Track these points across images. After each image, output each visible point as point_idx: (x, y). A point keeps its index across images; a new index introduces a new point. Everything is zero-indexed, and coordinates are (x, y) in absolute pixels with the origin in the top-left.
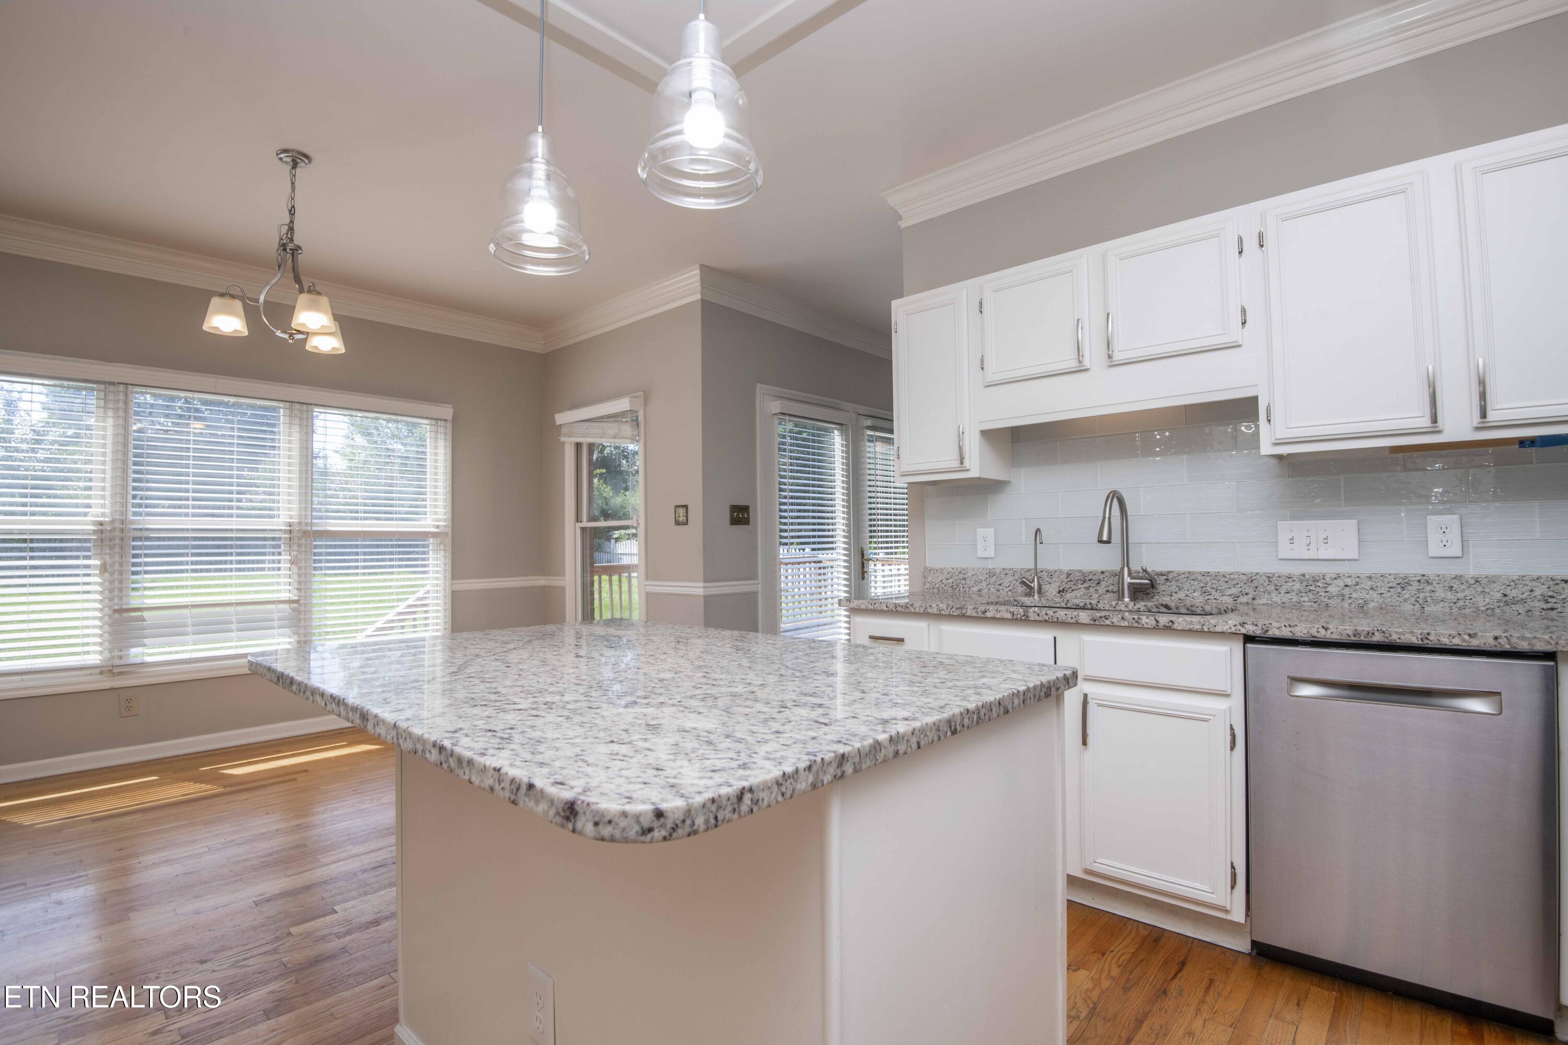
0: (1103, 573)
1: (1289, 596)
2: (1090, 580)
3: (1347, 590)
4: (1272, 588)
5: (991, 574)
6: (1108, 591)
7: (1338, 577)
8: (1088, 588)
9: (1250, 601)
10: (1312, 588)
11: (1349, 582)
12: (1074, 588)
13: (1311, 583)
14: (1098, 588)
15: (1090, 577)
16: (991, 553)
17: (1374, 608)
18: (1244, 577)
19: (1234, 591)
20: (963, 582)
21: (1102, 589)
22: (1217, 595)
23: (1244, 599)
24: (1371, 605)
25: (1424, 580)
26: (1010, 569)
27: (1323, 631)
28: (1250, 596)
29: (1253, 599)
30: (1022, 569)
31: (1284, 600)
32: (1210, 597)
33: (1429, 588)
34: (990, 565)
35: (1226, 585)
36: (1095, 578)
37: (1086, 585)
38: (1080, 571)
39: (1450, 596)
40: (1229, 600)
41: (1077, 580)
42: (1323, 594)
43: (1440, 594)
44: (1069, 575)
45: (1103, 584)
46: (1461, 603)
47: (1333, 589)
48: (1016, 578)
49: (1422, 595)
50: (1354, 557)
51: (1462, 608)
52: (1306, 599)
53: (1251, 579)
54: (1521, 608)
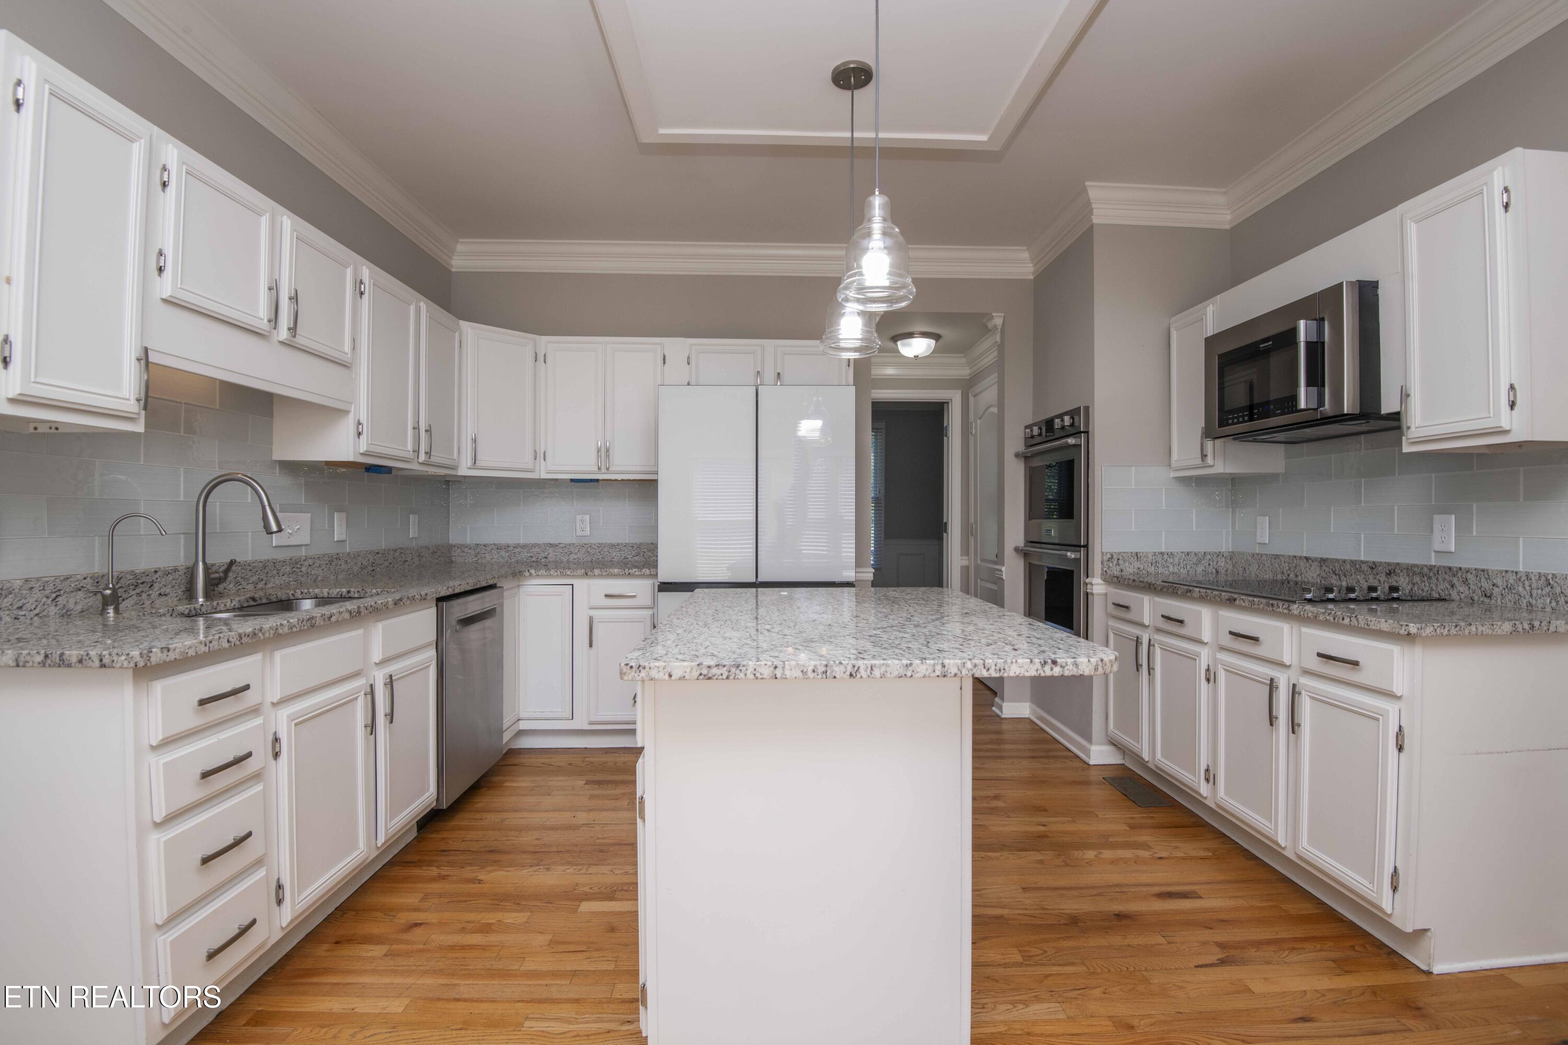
1: (284, 578)
2: (142, 583)
6: (160, 594)
8: (139, 595)
10: (295, 569)
13: (295, 563)
14: (151, 592)
15: (143, 579)
19: (254, 579)
21: (154, 593)
22: (244, 583)
24: (320, 578)
25: (337, 557)
28: (264, 582)
29: (266, 584)
31: (282, 581)
32: (240, 587)
35: (250, 574)
36: (148, 579)
37: (138, 591)
38: (132, 573)
41: (129, 585)
42: (299, 573)
45: (156, 586)
47: (304, 569)
50: (308, 542)
51: (349, 575)
52: (291, 579)
53: (265, 565)
54: (365, 571)
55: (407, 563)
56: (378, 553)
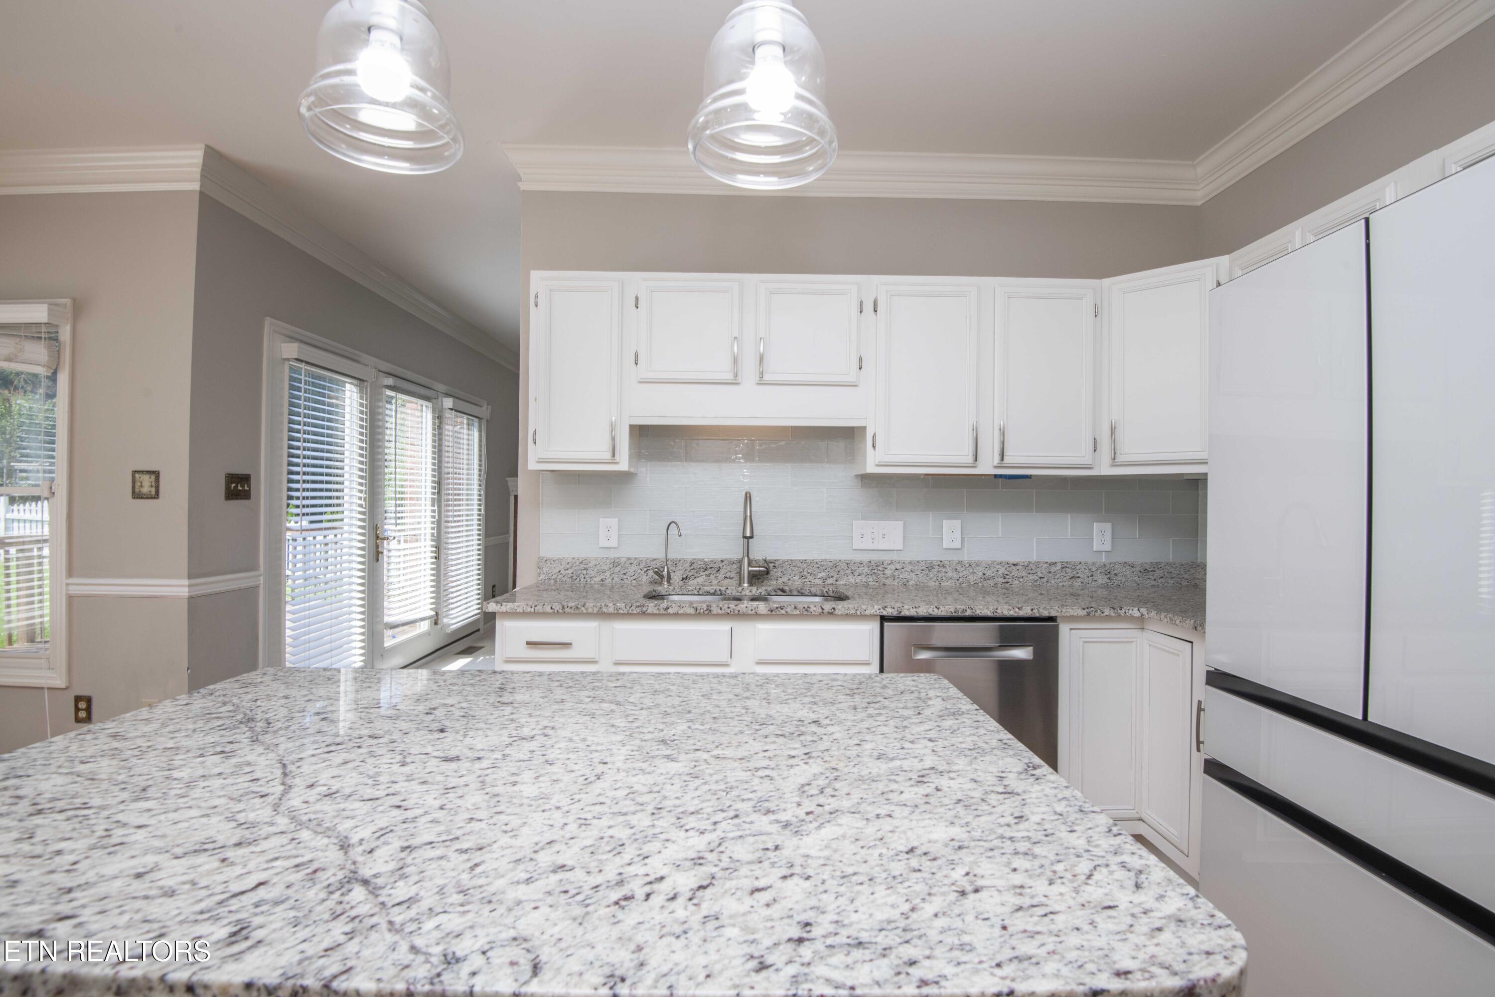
0: (722, 561)
1: (860, 578)
2: (711, 568)
3: (897, 573)
4: (849, 572)
5: (615, 563)
6: (726, 577)
7: (891, 563)
8: (708, 575)
9: (834, 582)
10: (875, 571)
11: (898, 566)
12: (696, 575)
13: (876, 567)
14: (718, 575)
15: (711, 565)
16: (613, 543)
17: (913, 586)
18: (831, 564)
19: (823, 574)
20: (585, 572)
21: (721, 576)
22: (811, 578)
23: (830, 581)
24: (911, 583)
25: (942, 565)
26: (636, 559)
27: (936, 610)
28: (835, 578)
29: (837, 580)
30: (647, 559)
31: (857, 581)
32: (806, 580)
33: (944, 570)
34: (612, 555)
35: (817, 570)
36: (715, 566)
37: (707, 572)
38: (702, 560)
39: (955, 575)
40: (820, 582)
41: (699, 568)
42: (882, 575)
43: (950, 574)
44: (692, 564)
45: (722, 571)
46: (961, 580)
47: (888, 572)
48: (641, 567)
49: (940, 575)
50: (901, 548)
51: (962, 583)
52: (871, 579)
53: (835, 565)
54: (991, 582)
55: (1079, 580)
56: (1014, 565)
